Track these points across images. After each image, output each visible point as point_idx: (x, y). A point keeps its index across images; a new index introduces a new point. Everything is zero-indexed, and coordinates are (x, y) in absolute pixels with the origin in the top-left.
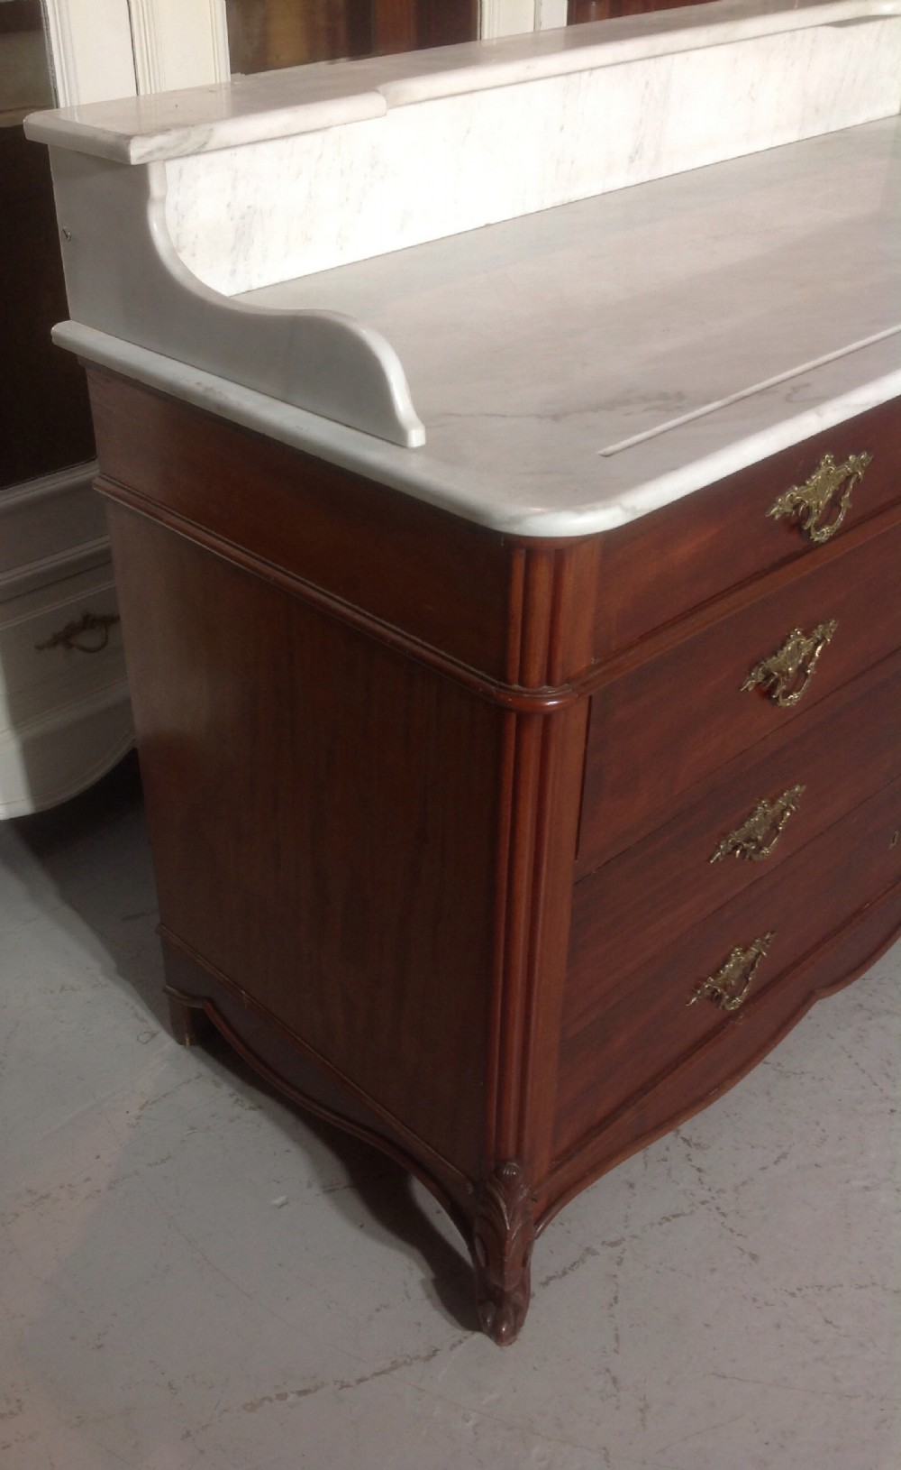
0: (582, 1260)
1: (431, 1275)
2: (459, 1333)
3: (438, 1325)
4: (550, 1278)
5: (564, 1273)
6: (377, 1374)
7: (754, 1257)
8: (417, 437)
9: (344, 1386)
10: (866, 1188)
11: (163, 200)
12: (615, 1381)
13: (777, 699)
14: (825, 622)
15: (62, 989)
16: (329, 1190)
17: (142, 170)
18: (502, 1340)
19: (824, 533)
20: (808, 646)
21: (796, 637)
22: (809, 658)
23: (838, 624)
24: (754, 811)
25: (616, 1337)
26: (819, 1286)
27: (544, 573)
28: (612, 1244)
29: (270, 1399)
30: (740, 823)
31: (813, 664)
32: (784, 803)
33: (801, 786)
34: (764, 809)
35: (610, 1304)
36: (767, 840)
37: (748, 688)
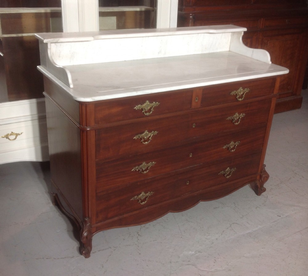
0: (108, 249)
1: (79, 246)
2: (79, 255)
3: (77, 253)
4: (100, 250)
5: (104, 250)
6: (61, 258)
7: (140, 254)
8: (72, 86)
9: (55, 259)
10: (168, 248)
11: (50, 49)
12: (103, 267)
13: (142, 142)
14: (154, 131)
15: (36, 193)
16: (68, 231)
18: (86, 257)
19: (148, 114)
20: (150, 134)
21: (146, 132)
22: (150, 137)
23: (157, 132)
24: (142, 164)
25: (107, 261)
26: (149, 260)
27: (84, 108)
28: (115, 247)
29: (41, 258)
30: (139, 165)
31: (151, 138)
32: (150, 164)
33: (155, 162)
34: (144, 163)
35: (109, 256)
36: (146, 170)
37: (135, 139)
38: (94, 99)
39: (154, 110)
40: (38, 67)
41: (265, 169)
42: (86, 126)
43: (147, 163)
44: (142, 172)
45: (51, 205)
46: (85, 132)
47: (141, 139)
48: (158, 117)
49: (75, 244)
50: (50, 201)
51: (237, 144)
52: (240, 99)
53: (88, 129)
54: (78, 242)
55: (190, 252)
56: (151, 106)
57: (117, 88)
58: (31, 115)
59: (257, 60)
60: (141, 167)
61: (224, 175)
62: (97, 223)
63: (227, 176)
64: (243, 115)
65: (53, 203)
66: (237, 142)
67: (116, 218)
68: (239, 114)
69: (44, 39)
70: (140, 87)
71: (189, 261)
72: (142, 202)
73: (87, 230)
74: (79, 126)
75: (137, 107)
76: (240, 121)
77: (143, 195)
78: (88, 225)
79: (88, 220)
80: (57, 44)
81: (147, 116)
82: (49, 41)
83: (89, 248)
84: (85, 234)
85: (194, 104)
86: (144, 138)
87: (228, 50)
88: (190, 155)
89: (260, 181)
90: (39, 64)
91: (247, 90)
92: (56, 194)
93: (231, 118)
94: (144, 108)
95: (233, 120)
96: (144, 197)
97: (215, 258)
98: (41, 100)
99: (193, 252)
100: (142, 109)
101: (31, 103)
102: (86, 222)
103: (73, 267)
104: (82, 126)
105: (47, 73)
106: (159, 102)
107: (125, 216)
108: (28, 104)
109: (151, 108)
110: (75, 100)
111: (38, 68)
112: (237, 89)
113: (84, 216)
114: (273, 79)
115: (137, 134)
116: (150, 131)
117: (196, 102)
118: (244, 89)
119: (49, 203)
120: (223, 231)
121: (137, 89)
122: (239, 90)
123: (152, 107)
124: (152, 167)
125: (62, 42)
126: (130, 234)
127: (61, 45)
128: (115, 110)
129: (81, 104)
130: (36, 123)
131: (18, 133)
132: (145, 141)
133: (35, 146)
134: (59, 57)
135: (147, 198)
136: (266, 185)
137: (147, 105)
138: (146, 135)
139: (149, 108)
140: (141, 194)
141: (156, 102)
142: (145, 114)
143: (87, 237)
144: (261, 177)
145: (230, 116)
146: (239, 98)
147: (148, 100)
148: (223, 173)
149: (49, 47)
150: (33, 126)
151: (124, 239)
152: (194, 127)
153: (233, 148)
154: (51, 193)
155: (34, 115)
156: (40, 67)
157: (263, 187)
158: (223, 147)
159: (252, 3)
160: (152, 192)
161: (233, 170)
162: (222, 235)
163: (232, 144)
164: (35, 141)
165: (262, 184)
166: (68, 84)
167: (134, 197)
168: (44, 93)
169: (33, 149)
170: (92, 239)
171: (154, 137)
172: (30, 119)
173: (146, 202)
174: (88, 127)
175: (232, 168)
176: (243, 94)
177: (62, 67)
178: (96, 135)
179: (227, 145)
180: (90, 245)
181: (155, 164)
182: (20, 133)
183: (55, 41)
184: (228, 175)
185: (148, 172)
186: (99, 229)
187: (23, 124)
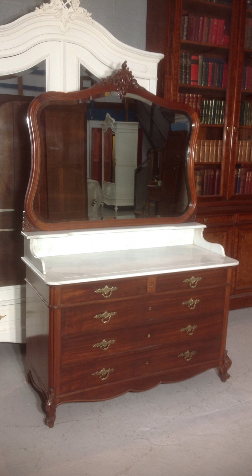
0: (71, 421)
3: (42, 423)
4: (63, 422)
5: (66, 422)
6: (28, 427)
7: (99, 427)
8: (45, 273)
9: (22, 427)
10: (126, 424)
11: (32, 243)
12: (64, 435)
14: (113, 312)
17: (29, 240)
18: (50, 427)
19: (106, 297)
20: (109, 315)
21: (106, 312)
22: (109, 317)
23: (116, 313)
24: (103, 341)
25: (68, 431)
26: (106, 433)
27: (52, 290)
28: (78, 421)
29: (11, 426)
30: (99, 342)
31: (111, 318)
32: (110, 342)
33: (114, 340)
34: (104, 341)
35: (71, 427)
36: (106, 347)
37: (96, 318)
38: (60, 283)
39: (112, 294)
40: (22, 257)
41: (227, 354)
42: (54, 305)
43: (107, 341)
44: (102, 349)
45: (25, 382)
46: (53, 310)
47: (101, 318)
48: (116, 300)
49: (41, 416)
50: (25, 379)
51: (194, 327)
52: (193, 287)
53: (55, 308)
54: (45, 415)
55: (146, 429)
56: (109, 290)
57: (80, 275)
58: (15, 299)
59: (215, 253)
60: (102, 344)
61: (184, 357)
62: (61, 394)
63: (187, 359)
64: (197, 301)
65: (27, 381)
66: (194, 326)
67: (78, 392)
68: (194, 300)
69: (28, 236)
70: (100, 274)
71: (143, 436)
72: (102, 378)
73: (51, 400)
74: (48, 305)
75: (97, 291)
76: (195, 306)
77: (103, 371)
78: (52, 395)
79: (52, 390)
80: (37, 239)
81: (105, 299)
82: (31, 238)
83: (53, 418)
84: (49, 404)
85: (149, 289)
86: (104, 318)
87: (192, 243)
88: (148, 336)
89: (223, 367)
90: (23, 256)
91: (199, 279)
92: (30, 371)
93: (186, 303)
94: (104, 292)
95: (188, 305)
96: (105, 373)
97: (169, 434)
98: (23, 286)
99: (149, 429)
100: (102, 293)
101: (15, 289)
102: (50, 392)
103: (38, 434)
104: (50, 305)
105: (28, 262)
106: (117, 287)
107: (87, 390)
108: (14, 289)
109: (109, 292)
110: (46, 284)
111: (22, 259)
112: (189, 278)
113: (50, 387)
114: (225, 270)
115: (97, 314)
116: (109, 312)
117: (151, 288)
118: (196, 277)
119: (24, 381)
120: (181, 412)
121: (98, 275)
122: (191, 279)
123: (111, 291)
124: (111, 345)
125: (41, 238)
126: (93, 411)
127: (41, 240)
128: (78, 293)
129: (51, 287)
130: (19, 306)
131: (2, 316)
132: (105, 320)
133: (16, 328)
134: (40, 250)
135: (108, 374)
136: (229, 371)
137: (106, 289)
138: (106, 315)
139: (108, 292)
140: (102, 370)
141: (114, 287)
142: (104, 296)
143: (51, 406)
144: (223, 362)
145: (185, 301)
146: (192, 285)
147: (107, 285)
148: (182, 356)
149: (31, 242)
150: (16, 309)
151: (86, 414)
152: (150, 310)
153: (191, 332)
154: (26, 371)
155: (18, 299)
156: (23, 258)
157: (227, 373)
158: (181, 329)
159: (227, 199)
160: (112, 369)
161: (193, 353)
162: (179, 415)
163: (189, 328)
164: (16, 324)
165: (225, 370)
166: (42, 271)
167: (95, 372)
168: (26, 279)
169: (14, 331)
170: (56, 410)
171: (113, 317)
172: (13, 303)
173: (106, 378)
174: (56, 306)
175: (192, 352)
176: (196, 282)
177: (39, 258)
178: (61, 312)
179: (184, 328)
180: (54, 415)
181: (114, 342)
182: (4, 316)
183: (36, 238)
184: (189, 358)
185: (108, 349)
186: (63, 400)
187: (7, 308)
